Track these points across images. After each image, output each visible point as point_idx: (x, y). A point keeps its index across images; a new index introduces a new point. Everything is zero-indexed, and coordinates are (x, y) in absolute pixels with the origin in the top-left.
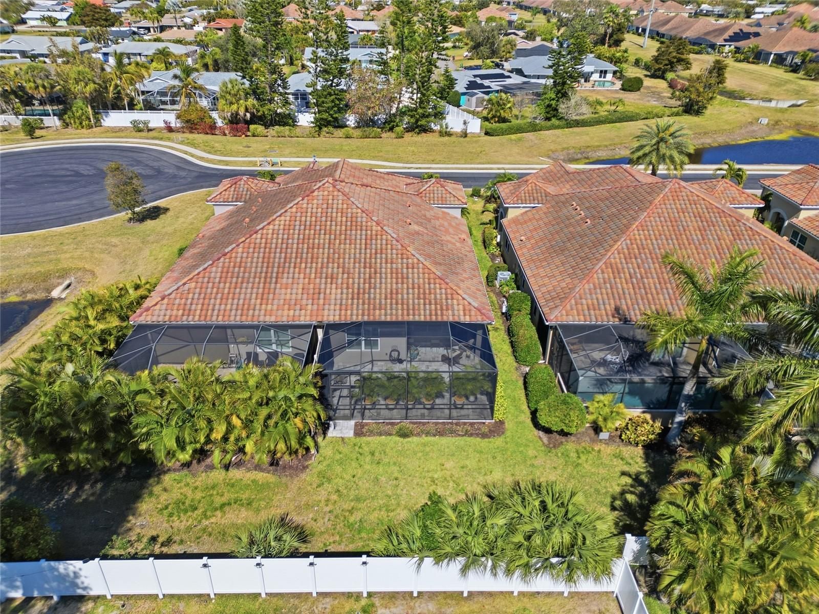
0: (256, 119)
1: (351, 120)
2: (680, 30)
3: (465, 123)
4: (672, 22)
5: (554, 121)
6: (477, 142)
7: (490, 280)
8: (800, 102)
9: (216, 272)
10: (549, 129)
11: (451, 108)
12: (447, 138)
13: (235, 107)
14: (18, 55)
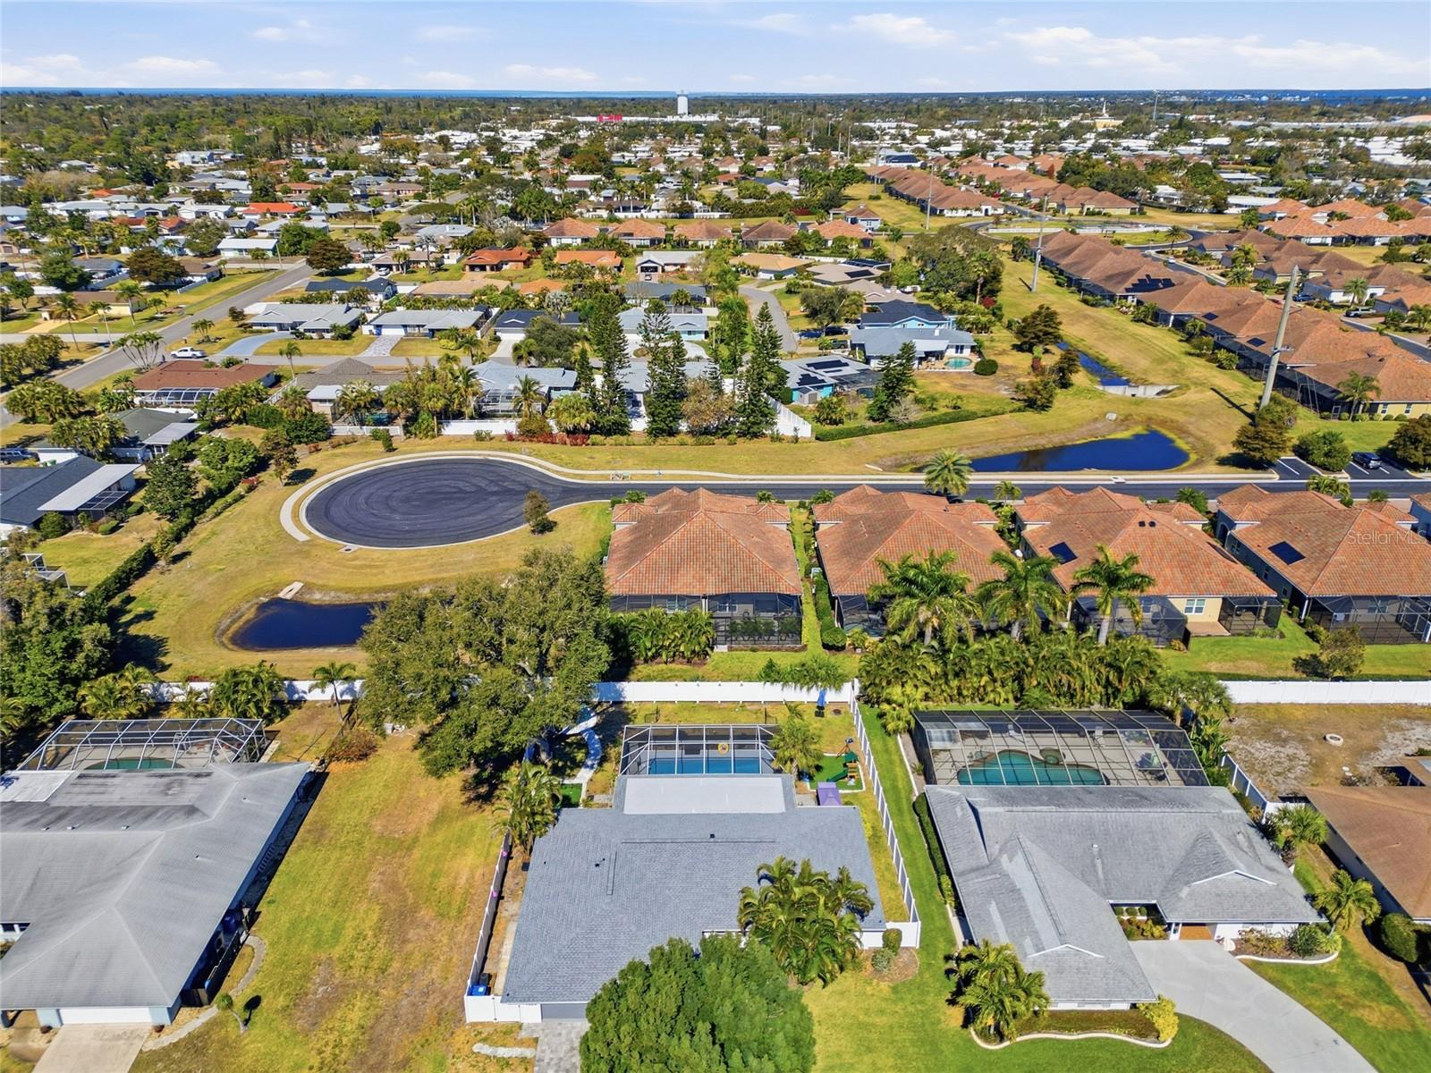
0: (596, 429)
1: (684, 426)
2: (1082, 266)
3: (796, 430)
4: (1077, 251)
5: (886, 424)
6: (807, 448)
7: (807, 573)
8: (1170, 388)
9: (643, 567)
10: (880, 431)
11: (781, 407)
12: (777, 444)
13: (577, 420)
14: (275, 328)
